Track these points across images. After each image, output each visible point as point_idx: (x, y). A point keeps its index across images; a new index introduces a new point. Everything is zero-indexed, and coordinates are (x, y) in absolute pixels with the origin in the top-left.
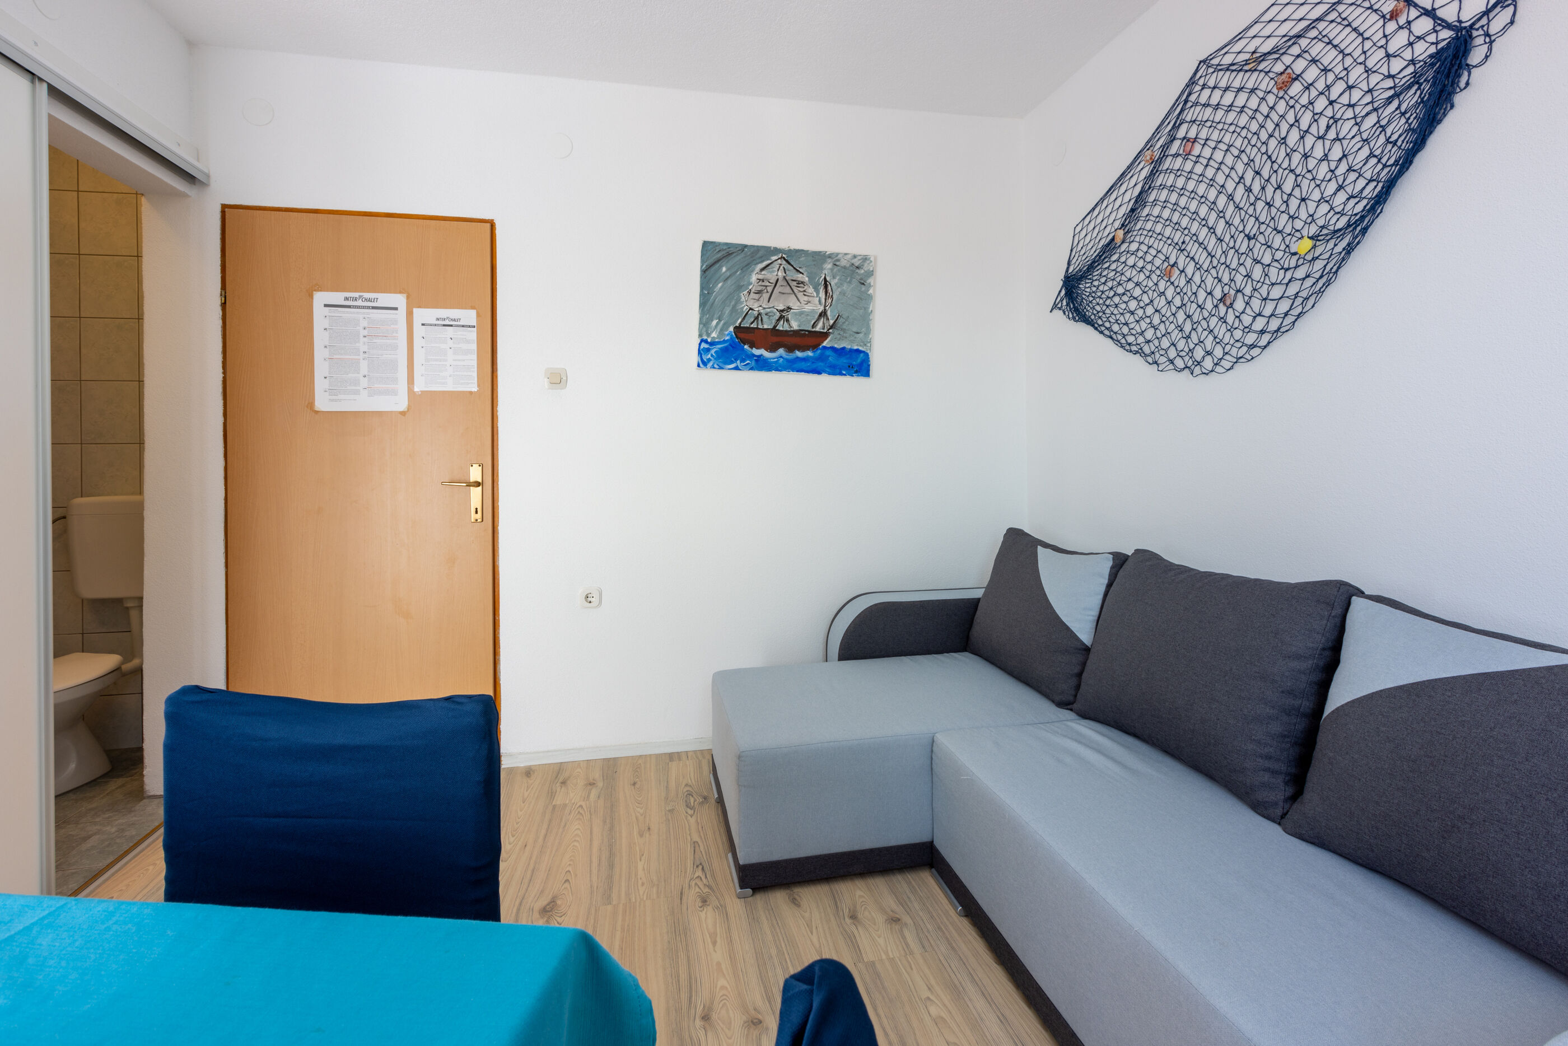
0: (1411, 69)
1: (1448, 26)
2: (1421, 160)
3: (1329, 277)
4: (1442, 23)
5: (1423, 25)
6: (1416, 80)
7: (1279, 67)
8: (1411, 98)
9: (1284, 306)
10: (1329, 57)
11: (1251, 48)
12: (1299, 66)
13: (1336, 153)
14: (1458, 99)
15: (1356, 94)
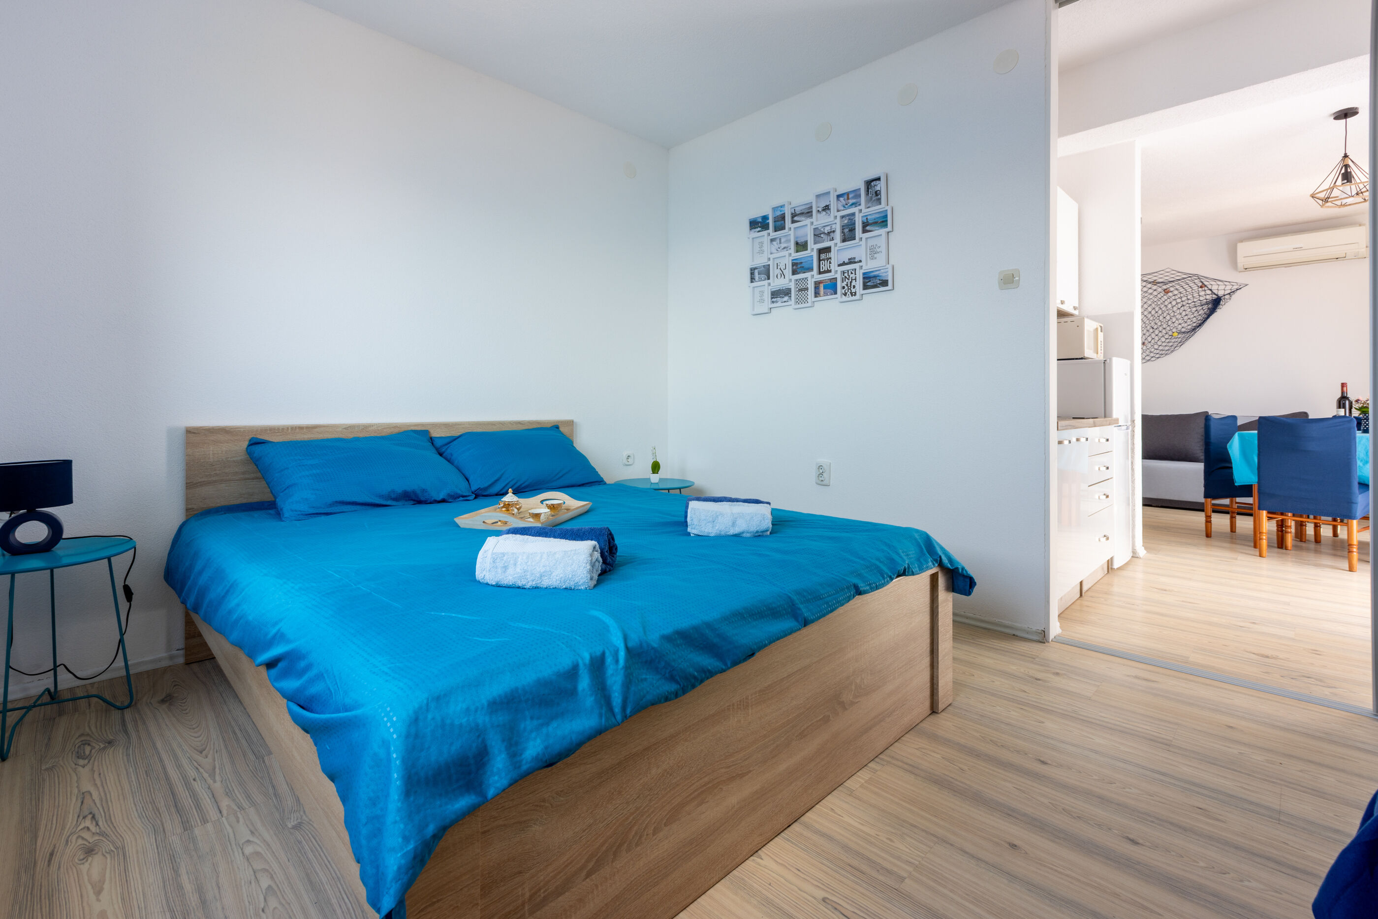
0: (1205, 301)
1: (1215, 294)
2: (1208, 320)
3: (1182, 343)
4: (1213, 293)
5: (1209, 292)
6: (1207, 303)
7: (1165, 287)
8: (1205, 307)
9: (1167, 348)
10: (1182, 290)
11: (1155, 278)
12: (1172, 289)
13: (1184, 313)
14: (1218, 310)
15: (1190, 302)
